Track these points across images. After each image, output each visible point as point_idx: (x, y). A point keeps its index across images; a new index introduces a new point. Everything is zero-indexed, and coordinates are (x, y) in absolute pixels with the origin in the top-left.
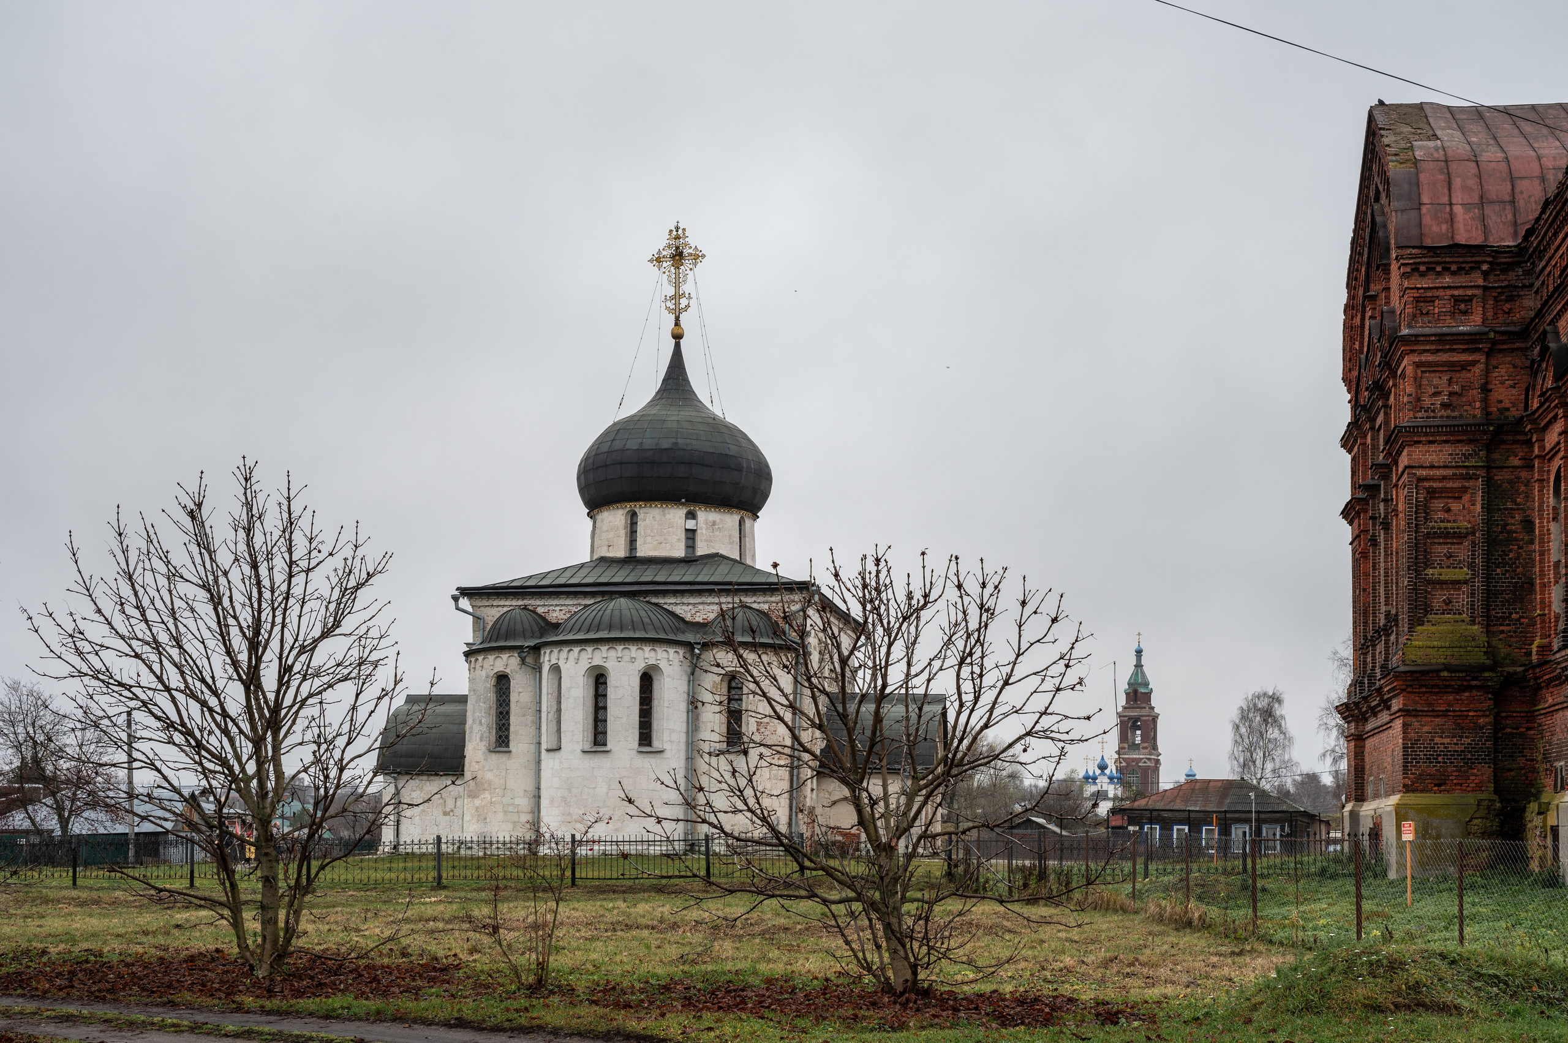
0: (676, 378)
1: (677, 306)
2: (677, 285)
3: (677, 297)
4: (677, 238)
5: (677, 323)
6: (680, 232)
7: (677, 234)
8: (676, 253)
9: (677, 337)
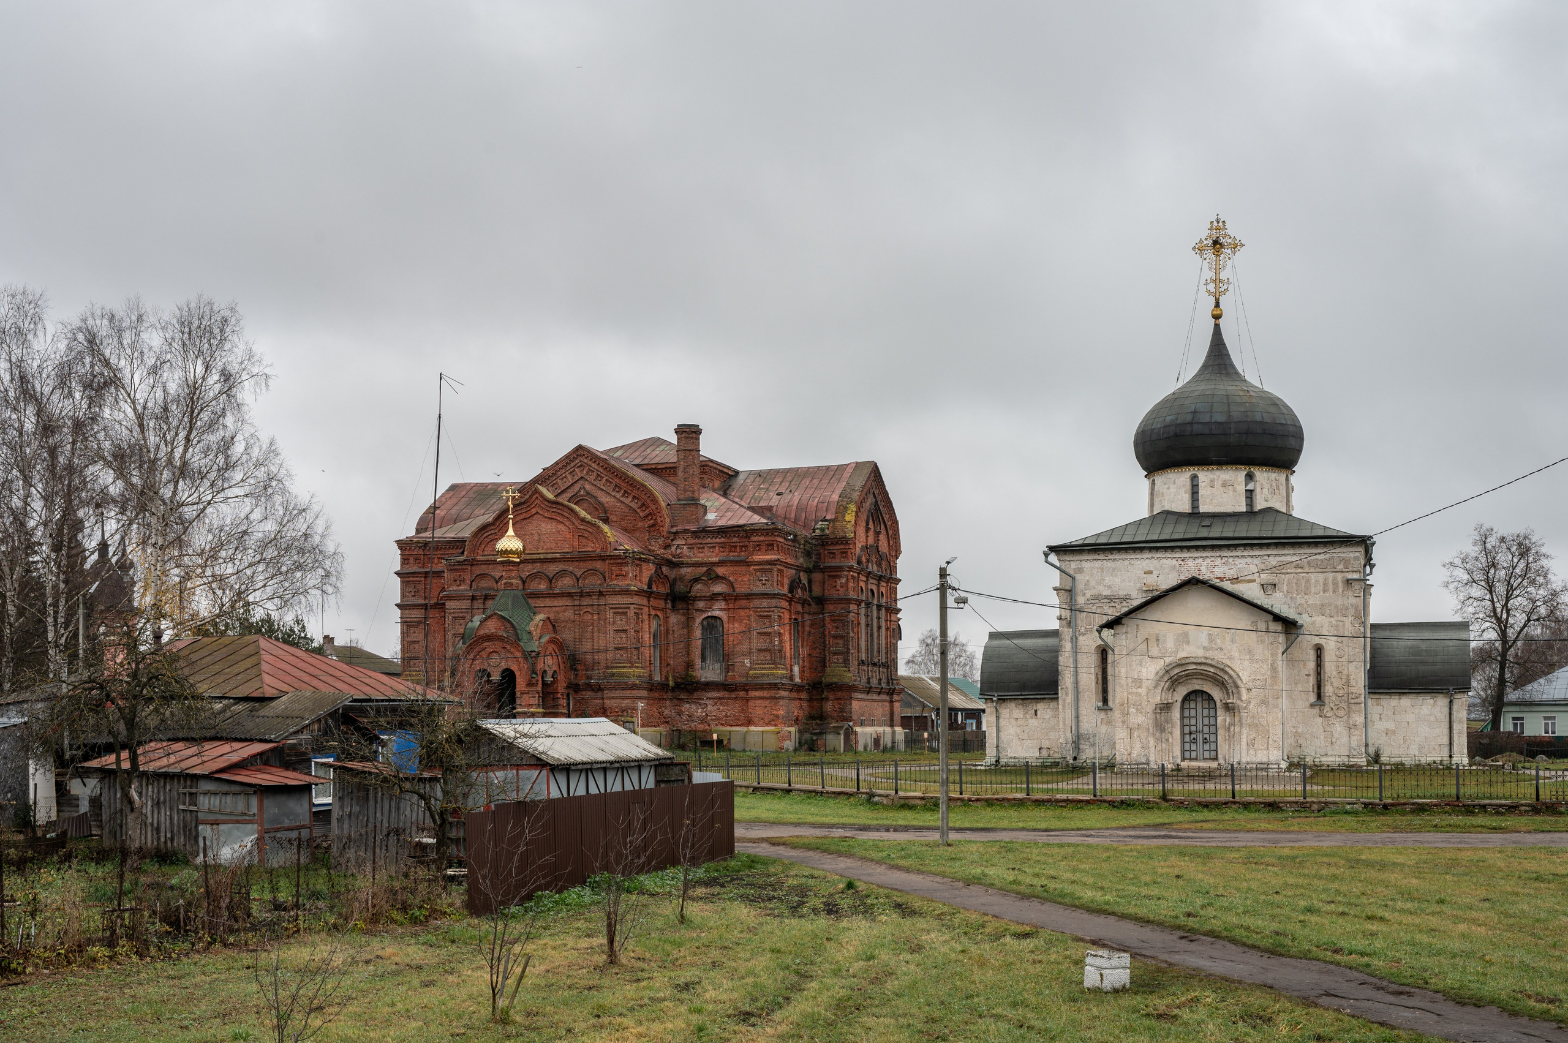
1: (1218, 291)
2: (1217, 271)
3: (1217, 281)
4: (1218, 228)
5: (1217, 305)
6: (1221, 224)
7: (1218, 225)
8: (1216, 242)
9: (1217, 317)
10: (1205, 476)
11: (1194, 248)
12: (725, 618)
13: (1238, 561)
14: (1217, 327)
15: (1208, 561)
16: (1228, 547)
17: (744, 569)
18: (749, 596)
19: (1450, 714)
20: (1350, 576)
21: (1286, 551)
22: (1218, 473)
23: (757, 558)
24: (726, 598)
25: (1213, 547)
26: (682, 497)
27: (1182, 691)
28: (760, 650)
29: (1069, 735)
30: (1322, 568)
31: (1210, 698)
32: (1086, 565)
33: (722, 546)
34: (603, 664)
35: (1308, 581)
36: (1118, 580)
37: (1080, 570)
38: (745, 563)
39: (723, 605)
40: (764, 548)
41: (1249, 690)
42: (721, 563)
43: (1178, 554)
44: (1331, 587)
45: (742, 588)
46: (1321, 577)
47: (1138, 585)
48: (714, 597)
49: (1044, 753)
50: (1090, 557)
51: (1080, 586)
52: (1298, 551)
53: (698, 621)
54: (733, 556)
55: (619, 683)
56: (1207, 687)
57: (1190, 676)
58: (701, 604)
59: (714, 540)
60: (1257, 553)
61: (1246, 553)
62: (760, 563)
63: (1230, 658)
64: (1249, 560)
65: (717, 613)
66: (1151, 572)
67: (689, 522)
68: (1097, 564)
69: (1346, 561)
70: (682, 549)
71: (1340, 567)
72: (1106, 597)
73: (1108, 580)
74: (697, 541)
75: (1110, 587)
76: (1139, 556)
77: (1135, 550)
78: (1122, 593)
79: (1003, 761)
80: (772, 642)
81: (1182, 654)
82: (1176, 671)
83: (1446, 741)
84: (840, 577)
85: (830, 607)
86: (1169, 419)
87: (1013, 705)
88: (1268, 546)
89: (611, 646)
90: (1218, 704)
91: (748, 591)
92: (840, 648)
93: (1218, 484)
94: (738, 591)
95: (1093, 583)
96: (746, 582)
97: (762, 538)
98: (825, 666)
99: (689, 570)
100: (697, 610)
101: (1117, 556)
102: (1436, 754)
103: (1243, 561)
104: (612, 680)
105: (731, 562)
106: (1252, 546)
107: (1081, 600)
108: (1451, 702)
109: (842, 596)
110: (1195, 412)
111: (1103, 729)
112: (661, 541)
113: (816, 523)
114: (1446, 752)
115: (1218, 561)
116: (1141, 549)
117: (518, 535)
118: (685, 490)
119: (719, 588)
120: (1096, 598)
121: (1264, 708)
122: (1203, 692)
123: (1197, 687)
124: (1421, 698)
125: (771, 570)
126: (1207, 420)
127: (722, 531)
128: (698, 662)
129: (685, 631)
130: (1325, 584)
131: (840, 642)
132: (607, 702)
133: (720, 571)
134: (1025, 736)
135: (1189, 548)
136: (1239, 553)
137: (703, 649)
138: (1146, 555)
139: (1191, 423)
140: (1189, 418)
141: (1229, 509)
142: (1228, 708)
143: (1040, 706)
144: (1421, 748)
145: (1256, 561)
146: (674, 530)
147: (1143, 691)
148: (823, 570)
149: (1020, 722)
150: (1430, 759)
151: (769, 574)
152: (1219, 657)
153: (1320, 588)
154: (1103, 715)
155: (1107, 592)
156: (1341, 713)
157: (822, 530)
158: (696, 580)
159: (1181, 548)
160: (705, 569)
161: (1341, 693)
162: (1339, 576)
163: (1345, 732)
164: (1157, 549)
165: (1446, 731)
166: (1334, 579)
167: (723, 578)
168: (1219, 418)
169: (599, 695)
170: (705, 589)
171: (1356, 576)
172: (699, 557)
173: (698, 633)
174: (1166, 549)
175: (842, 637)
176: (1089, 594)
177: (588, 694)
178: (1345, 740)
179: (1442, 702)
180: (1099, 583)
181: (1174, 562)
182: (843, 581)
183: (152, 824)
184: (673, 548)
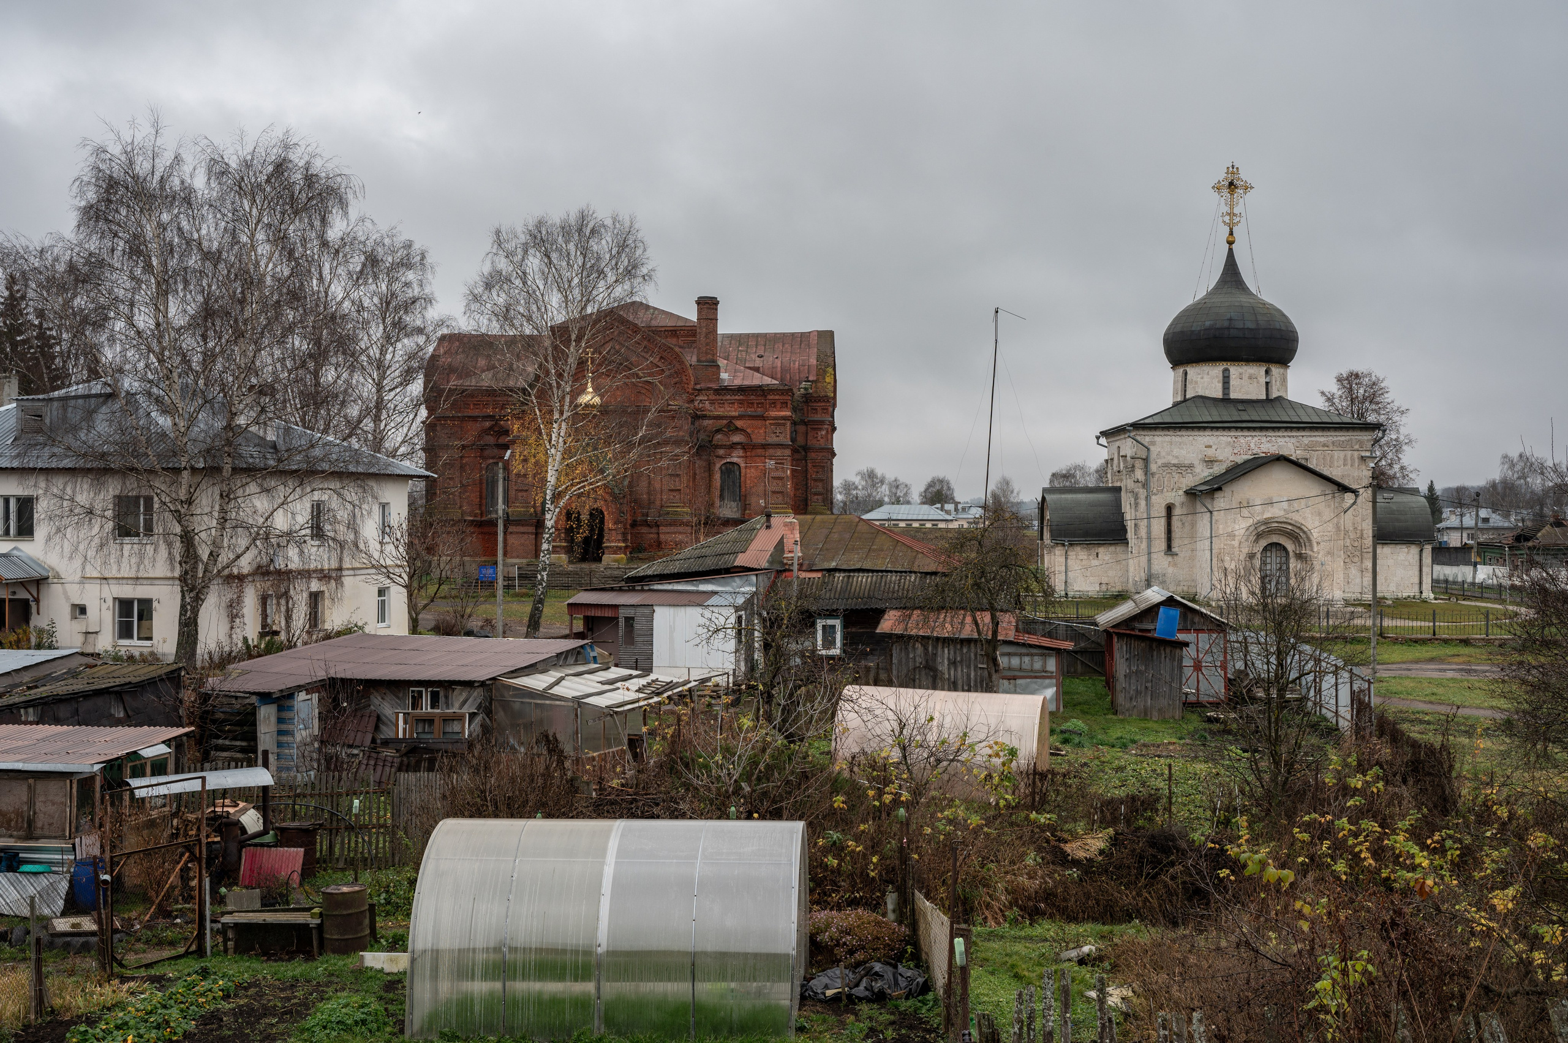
0: (1231, 270)
1: (1232, 222)
3: (1231, 214)
4: (1233, 173)
5: (1231, 233)
6: (1235, 170)
7: (1233, 170)
8: (1231, 184)
9: (1230, 243)
10: (1235, 370)
11: (1213, 187)
12: (743, 465)
13: (1279, 440)
14: (1231, 250)
15: (1256, 439)
16: (1273, 429)
17: (759, 423)
18: (765, 446)
19: (1421, 560)
20: (1363, 454)
21: (1316, 433)
22: (1245, 368)
23: (773, 414)
24: (744, 447)
25: (1261, 429)
26: (703, 359)
27: (1263, 543)
28: (774, 492)
29: (1143, 574)
30: (1342, 446)
31: (1285, 549)
32: (1158, 439)
33: (741, 402)
34: (658, 503)
35: (1332, 457)
36: (1184, 452)
37: (1153, 443)
38: (763, 418)
39: (741, 453)
40: (779, 406)
41: (1318, 543)
42: (740, 417)
43: (1233, 433)
44: (1349, 462)
45: (759, 437)
46: (1342, 454)
47: (1200, 456)
48: (733, 446)
49: (1104, 587)
50: (1162, 433)
51: (1153, 456)
52: (1325, 434)
53: (718, 466)
54: (750, 411)
55: (675, 521)
56: (1283, 541)
57: (1271, 532)
58: (721, 452)
59: (733, 397)
60: (1294, 434)
61: (1285, 434)
62: (775, 418)
63: (1304, 518)
64: (1287, 439)
65: (735, 460)
66: (1210, 447)
67: (710, 381)
68: (1167, 439)
69: (1361, 443)
70: (704, 403)
71: (1357, 447)
72: (1174, 465)
73: (1176, 452)
74: (718, 397)
75: (1177, 457)
76: (1201, 433)
77: (1199, 428)
78: (1187, 462)
79: (1071, 594)
80: (784, 485)
81: (1267, 515)
82: (1263, 528)
83: (1417, 580)
84: (820, 429)
85: (812, 455)
86: (1208, 323)
87: (1078, 548)
88: (1304, 429)
89: (665, 488)
90: (1291, 554)
91: (763, 442)
92: (820, 489)
93: (1245, 377)
94: (754, 441)
95: (1163, 454)
96: (759, 435)
97: (777, 397)
98: (807, 505)
99: (711, 422)
100: (718, 457)
101: (1183, 433)
102: (1411, 591)
103: (1283, 440)
104: (668, 518)
105: (750, 416)
106: (1291, 429)
107: (1153, 467)
108: (1421, 551)
109: (823, 446)
110: (1230, 320)
111: (1170, 570)
112: (685, 396)
113: (800, 383)
114: (1416, 589)
115: (1264, 440)
116: (1205, 428)
117: (596, 389)
118: (707, 353)
119: (737, 438)
120: (1166, 465)
121: (1329, 558)
122: (1280, 545)
123: (1275, 540)
124: (1399, 547)
125: (784, 425)
126: (1241, 326)
127: (742, 390)
128: (717, 503)
129: (707, 474)
130: (1345, 460)
131: (820, 484)
132: (662, 537)
133: (739, 423)
134: (1088, 574)
135: (1242, 429)
136: (1280, 434)
137: (722, 490)
138: (1208, 433)
139: (1228, 328)
140: (1226, 324)
141: (1254, 397)
142: (1300, 557)
143: (1101, 550)
144: (1398, 585)
145: (1293, 440)
146: (698, 387)
147: (1236, 543)
148: (806, 423)
149: (1084, 562)
150: (1405, 595)
151: (782, 428)
152: (1296, 518)
153: (1341, 463)
154: (1170, 559)
155: (1175, 461)
156: (1356, 559)
157: (806, 389)
158: (718, 431)
159: (1236, 428)
160: (725, 422)
161: (1356, 544)
162: (1356, 454)
163: (1359, 574)
164: (1217, 428)
165: (1417, 573)
166: (1352, 456)
167: (742, 430)
168: (1250, 325)
169: (654, 530)
170: (725, 438)
171: (1368, 454)
172: (720, 412)
173: (717, 476)
174: (1224, 428)
175: (821, 480)
176: (1160, 462)
177: (644, 530)
178: (1358, 580)
179: (1414, 550)
180: (1168, 454)
181: (1229, 439)
182: (824, 433)
183: (949, 679)
184: (696, 403)
